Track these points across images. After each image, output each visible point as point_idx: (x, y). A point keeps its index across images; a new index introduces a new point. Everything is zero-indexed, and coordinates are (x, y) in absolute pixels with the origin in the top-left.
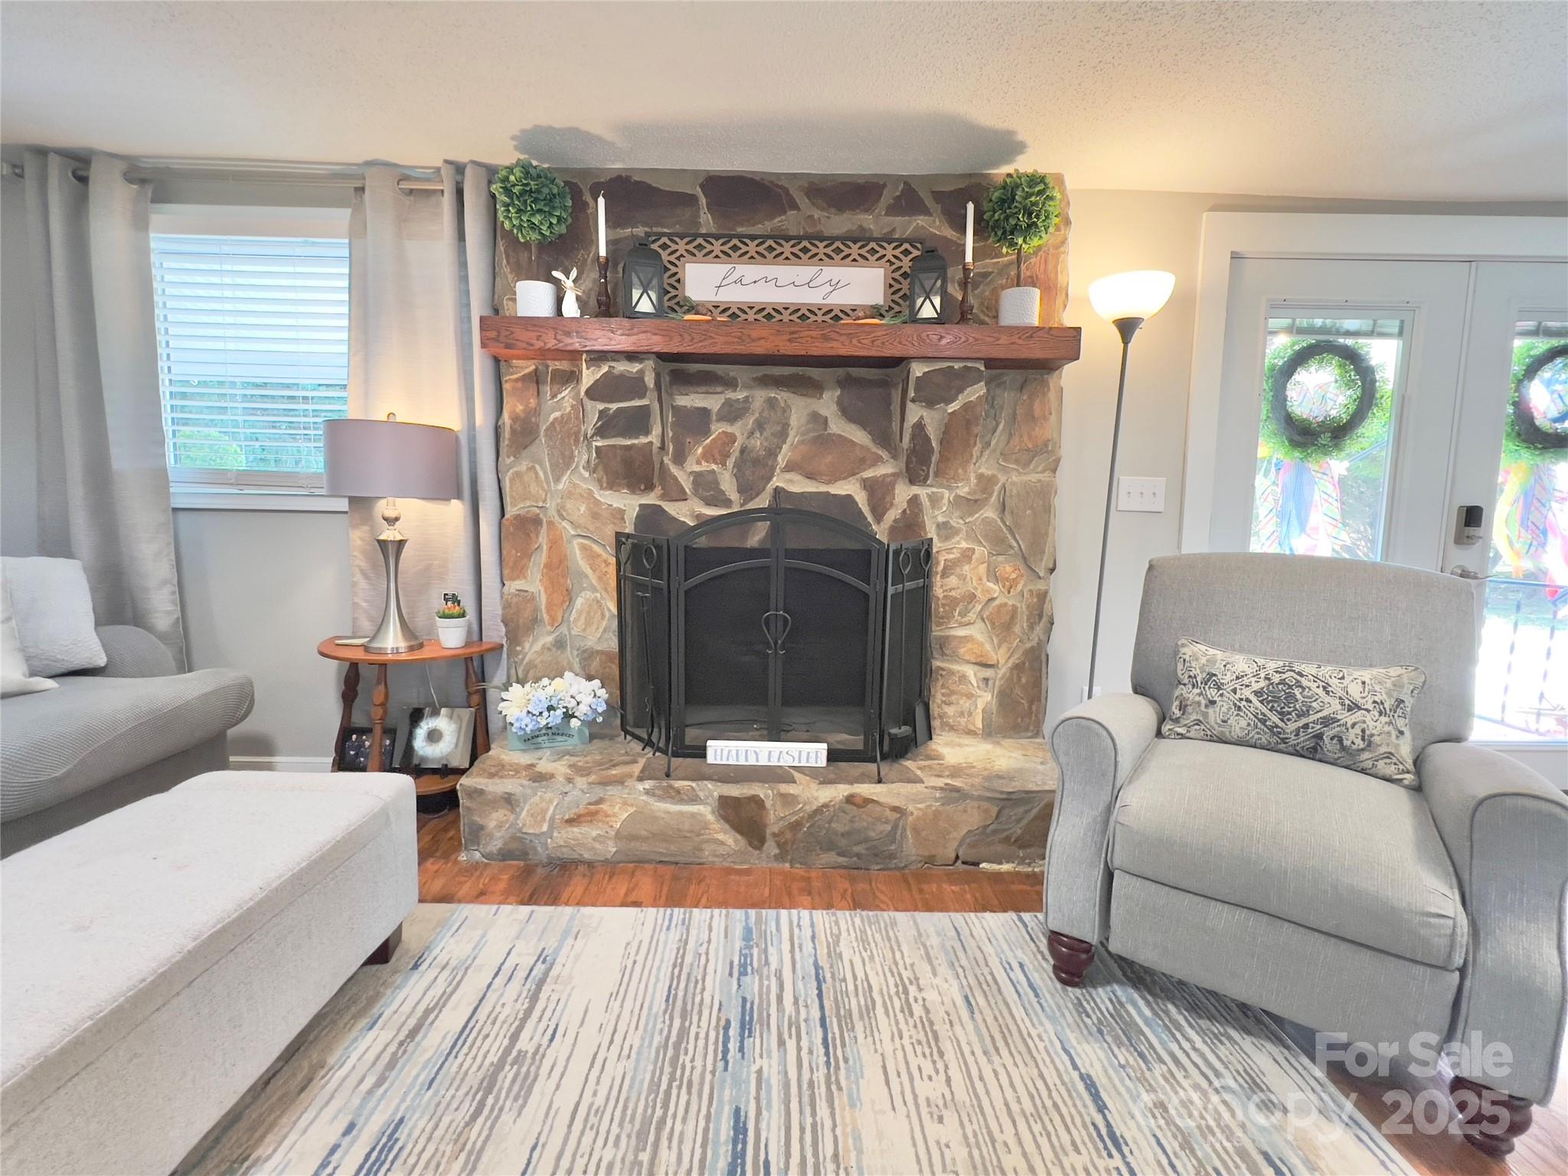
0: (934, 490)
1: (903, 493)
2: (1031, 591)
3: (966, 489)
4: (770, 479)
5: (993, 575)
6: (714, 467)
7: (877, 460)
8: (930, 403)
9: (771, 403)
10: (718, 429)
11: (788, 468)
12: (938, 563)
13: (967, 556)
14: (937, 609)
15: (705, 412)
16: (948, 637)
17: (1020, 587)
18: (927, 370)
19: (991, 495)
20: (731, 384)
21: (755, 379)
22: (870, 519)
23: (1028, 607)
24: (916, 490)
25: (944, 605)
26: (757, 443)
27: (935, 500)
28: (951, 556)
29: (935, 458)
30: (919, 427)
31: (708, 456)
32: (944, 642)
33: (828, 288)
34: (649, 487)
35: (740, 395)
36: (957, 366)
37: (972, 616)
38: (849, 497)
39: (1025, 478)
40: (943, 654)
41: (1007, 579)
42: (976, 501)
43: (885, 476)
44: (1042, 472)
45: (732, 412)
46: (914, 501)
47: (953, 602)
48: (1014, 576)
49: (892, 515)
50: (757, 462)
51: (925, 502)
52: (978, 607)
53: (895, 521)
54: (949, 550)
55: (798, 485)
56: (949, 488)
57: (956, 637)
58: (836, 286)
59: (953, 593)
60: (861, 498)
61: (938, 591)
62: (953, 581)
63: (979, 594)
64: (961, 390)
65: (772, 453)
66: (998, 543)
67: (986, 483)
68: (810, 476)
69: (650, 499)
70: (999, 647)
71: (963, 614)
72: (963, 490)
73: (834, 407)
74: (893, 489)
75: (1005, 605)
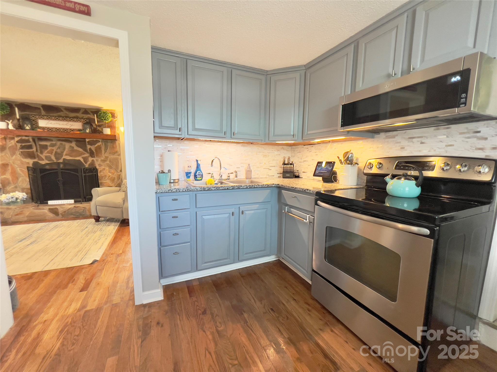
0: (97, 159)
1: (90, 159)
2: (117, 175)
3: (103, 158)
4: (62, 157)
5: (109, 172)
6: (49, 155)
7: (84, 154)
8: (91, 145)
9: (61, 144)
10: (49, 148)
11: (66, 155)
12: (98, 170)
13: (104, 169)
14: (99, 178)
15: (46, 146)
16: (102, 182)
17: (115, 174)
18: (89, 140)
19: (108, 159)
20: (52, 141)
21: (57, 140)
22: (84, 163)
23: (117, 177)
24: (93, 159)
25: (101, 177)
26: (59, 151)
27: (97, 160)
28: (101, 169)
29: (95, 154)
30: (90, 149)
31: (48, 153)
32: (101, 183)
33: (70, 126)
34: (35, 158)
35: (54, 142)
36: (95, 140)
37: (106, 179)
38: (79, 160)
39: (113, 157)
40: (101, 185)
41: (113, 173)
42: (105, 160)
43: (86, 156)
44: (117, 156)
45: (52, 145)
46: (93, 160)
47: (102, 177)
48: (114, 172)
49: (89, 163)
50: (59, 154)
51: (95, 161)
52: (107, 177)
53: (90, 164)
54: (101, 168)
55: (68, 158)
56: (100, 158)
57: (104, 182)
58: (72, 125)
59: (102, 175)
60: (82, 160)
61: (99, 175)
62: (102, 173)
63: (107, 175)
64: (97, 143)
65: (62, 152)
66: (110, 167)
67: (107, 158)
68: (71, 156)
69: (36, 160)
70: (112, 183)
71: (105, 178)
72: (103, 159)
73: (75, 145)
74: (88, 159)
75: (112, 177)
